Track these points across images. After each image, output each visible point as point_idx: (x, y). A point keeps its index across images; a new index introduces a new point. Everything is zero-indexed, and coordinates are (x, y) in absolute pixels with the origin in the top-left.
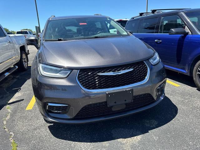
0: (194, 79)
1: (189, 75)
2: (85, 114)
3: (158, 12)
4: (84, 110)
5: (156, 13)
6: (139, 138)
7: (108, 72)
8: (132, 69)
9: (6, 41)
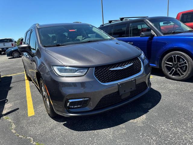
0: (163, 70)
1: (158, 67)
2: (102, 104)
3: (126, 20)
4: (102, 100)
5: (124, 20)
6: (144, 117)
7: (116, 67)
8: (132, 64)
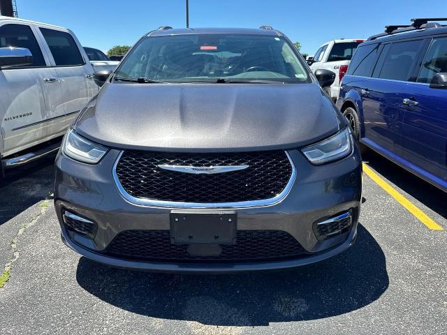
2: (126, 248)
3: (429, 26)
5: (424, 28)
6: (235, 331)
9: (82, 75)
